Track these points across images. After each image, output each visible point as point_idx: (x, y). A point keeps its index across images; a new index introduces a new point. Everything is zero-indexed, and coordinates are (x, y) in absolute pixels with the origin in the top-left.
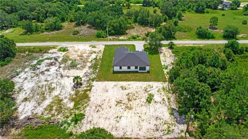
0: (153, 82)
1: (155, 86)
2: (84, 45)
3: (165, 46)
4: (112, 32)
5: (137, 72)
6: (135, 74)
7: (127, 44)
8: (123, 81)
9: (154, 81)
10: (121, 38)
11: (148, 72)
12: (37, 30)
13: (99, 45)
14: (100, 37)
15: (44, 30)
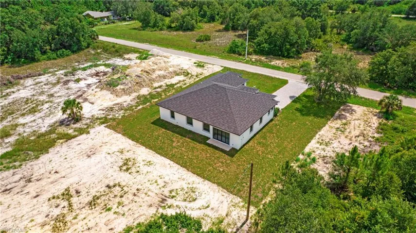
0: (215, 186)
1: (206, 200)
2: (188, 58)
3: (366, 102)
4: (264, 47)
5: (203, 140)
6: (193, 144)
7: (273, 76)
8: (151, 148)
9: (219, 184)
10: (277, 62)
11: (233, 152)
12: (155, 25)
13: (213, 65)
14: (234, 52)
15: (165, 28)
